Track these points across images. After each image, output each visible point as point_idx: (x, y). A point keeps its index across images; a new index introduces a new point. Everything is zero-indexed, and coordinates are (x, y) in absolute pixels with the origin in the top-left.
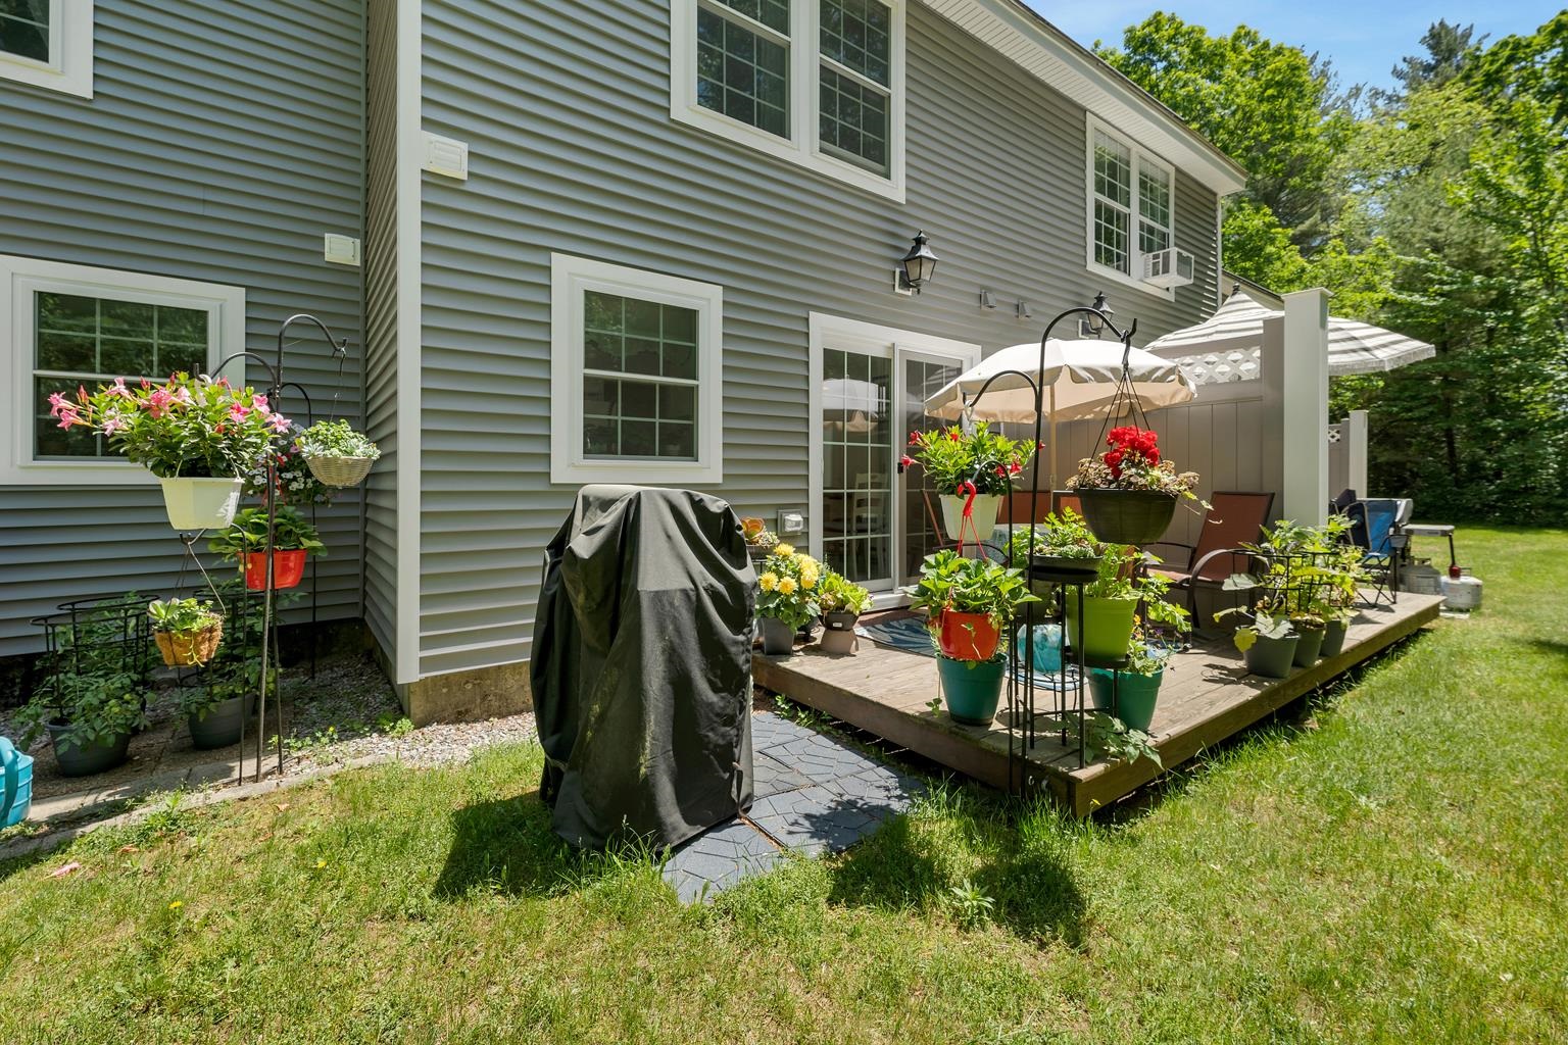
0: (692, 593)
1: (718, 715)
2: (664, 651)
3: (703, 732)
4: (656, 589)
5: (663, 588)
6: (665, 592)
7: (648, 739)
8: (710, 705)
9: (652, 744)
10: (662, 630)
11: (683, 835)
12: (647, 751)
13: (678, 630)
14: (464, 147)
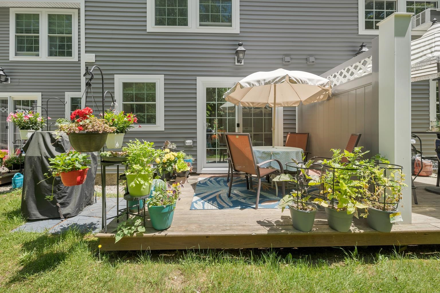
0: (40, 158)
1: (48, 189)
2: (31, 171)
3: (43, 193)
4: (30, 156)
5: (32, 156)
6: (33, 157)
7: (25, 191)
8: (46, 187)
9: (27, 193)
10: (31, 166)
11: (38, 217)
12: (25, 194)
13: (35, 166)
14: (94, 55)
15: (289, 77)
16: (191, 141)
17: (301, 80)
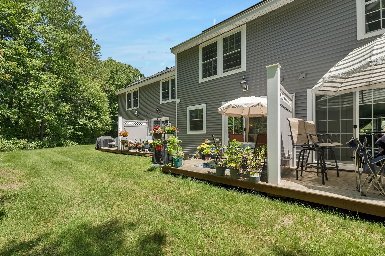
14: (180, 99)
15: (232, 105)
16: (218, 139)
17: (238, 106)
